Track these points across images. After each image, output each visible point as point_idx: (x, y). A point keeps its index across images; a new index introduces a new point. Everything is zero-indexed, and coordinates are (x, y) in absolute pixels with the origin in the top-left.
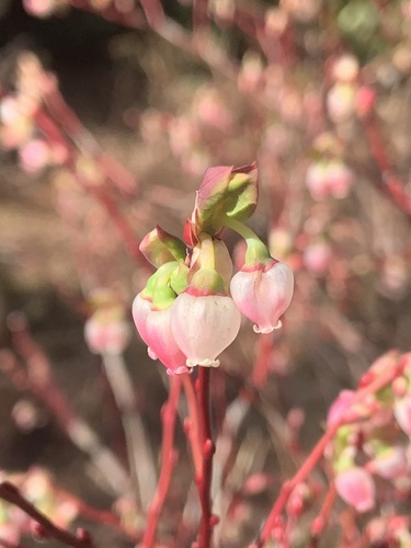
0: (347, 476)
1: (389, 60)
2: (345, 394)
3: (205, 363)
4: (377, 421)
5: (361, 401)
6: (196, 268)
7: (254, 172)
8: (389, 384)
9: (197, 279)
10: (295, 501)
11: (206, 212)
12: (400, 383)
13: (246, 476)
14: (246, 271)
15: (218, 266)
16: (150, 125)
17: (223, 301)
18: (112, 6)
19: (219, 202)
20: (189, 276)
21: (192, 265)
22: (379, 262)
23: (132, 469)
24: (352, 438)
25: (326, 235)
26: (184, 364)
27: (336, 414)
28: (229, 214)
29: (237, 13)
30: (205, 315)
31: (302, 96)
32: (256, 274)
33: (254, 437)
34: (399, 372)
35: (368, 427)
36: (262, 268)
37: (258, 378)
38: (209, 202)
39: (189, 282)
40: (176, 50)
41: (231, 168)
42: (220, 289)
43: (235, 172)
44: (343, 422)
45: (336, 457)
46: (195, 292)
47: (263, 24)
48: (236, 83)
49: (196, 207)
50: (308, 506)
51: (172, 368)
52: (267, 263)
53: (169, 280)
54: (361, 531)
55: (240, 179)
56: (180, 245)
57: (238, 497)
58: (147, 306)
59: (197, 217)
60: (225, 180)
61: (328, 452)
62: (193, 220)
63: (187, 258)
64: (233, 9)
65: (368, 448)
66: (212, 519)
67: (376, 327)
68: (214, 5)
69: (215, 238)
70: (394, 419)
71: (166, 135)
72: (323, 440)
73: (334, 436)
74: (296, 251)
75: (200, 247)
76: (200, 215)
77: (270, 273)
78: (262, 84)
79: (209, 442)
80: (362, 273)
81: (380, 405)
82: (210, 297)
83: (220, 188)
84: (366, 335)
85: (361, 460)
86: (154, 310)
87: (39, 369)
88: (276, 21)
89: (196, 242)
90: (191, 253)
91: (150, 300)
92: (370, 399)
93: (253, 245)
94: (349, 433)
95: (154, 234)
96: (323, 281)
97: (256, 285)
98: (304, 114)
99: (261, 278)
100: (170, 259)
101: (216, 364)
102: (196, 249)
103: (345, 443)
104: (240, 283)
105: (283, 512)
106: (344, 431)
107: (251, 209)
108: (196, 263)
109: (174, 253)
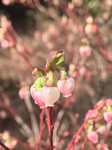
0: (91, 134)
1: (102, 17)
2: (90, 111)
3: (50, 106)
4: (99, 118)
5: (94, 113)
6: (47, 79)
7: (63, 53)
8: (102, 108)
9: (48, 82)
10: (76, 141)
11: (50, 64)
12: (105, 108)
13: (63, 132)
14: (61, 80)
15: (54, 79)
16: (37, 35)
17: (55, 88)
18: (26, 2)
19: (54, 61)
20: (46, 81)
21: (46, 78)
22: (100, 72)
23: (33, 129)
24: (92, 123)
25: (85, 65)
26: (44, 106)
27: (87, 116)
28: (57, 64)
29: (60, 4)
30: (50, 92)
31: (78, 27)
32: (64, 81)
33: (66, 121)
34: (105, 105)
35: (96, 120)
36: (66, 79)
37: (66, 104)
38: (51, 61)
39: (46, 83)
40: (44, 14)
41: (57, 52)
42: (54, 85)
43: (58, 53)
44: (89, 119)
45: (87, 128)
46: (47, 86)
47: (67, 7)
48: (60, 23)
49: (47, 62)
50: (80, 141)
51: (41, 107)
52: (67, 77)
53: (40, 82)
54: (95, 147)
55: (59, 54)
56: (43, 72)
57: (61, 138)
58: (34, 89)
59: (48, 65)
60: (55, 55)
61: (85, 127)
62: (47, 66)
63: (45, 76)
64: (59, 3)
65: (96, 126)
66: (53, 147)
67: (99, 89)
68: (54, 2)
69: (53, 71)
70: (103, 118)
71: (41, 37)
72: (84, 124)
73: (87, 122)
74: (77, 70)
75: (49, 73)
76: (48, 64)
77: (68, 80)
78: (67, 23)
79: (52, 126)
80: (95, 75)
81: (99, 114)
82: (52, 88)
83: (54, 57)
84: (96, 92)
85: (94, 129)
86: (36, 90)
87: (7, 102)
88: (71, 6)
89: (48, 72)
90: (46, 74)
91: (35, 88)
92: (97, 112)
93: (63, 73)
94: (91, 122)
95: (36, 69)
96: (84, 77)
97: (64, 84)
98: (79, 31)
99: (65, 82)
100: (41, 76)
101: (53, 106)
102: (47, 74)
103: (90, 124)
104: (60, 83)
105: (73, 143)
106: (89, 121)
107: (63, 62)
108: (47, 78)
109: (41, 74)
